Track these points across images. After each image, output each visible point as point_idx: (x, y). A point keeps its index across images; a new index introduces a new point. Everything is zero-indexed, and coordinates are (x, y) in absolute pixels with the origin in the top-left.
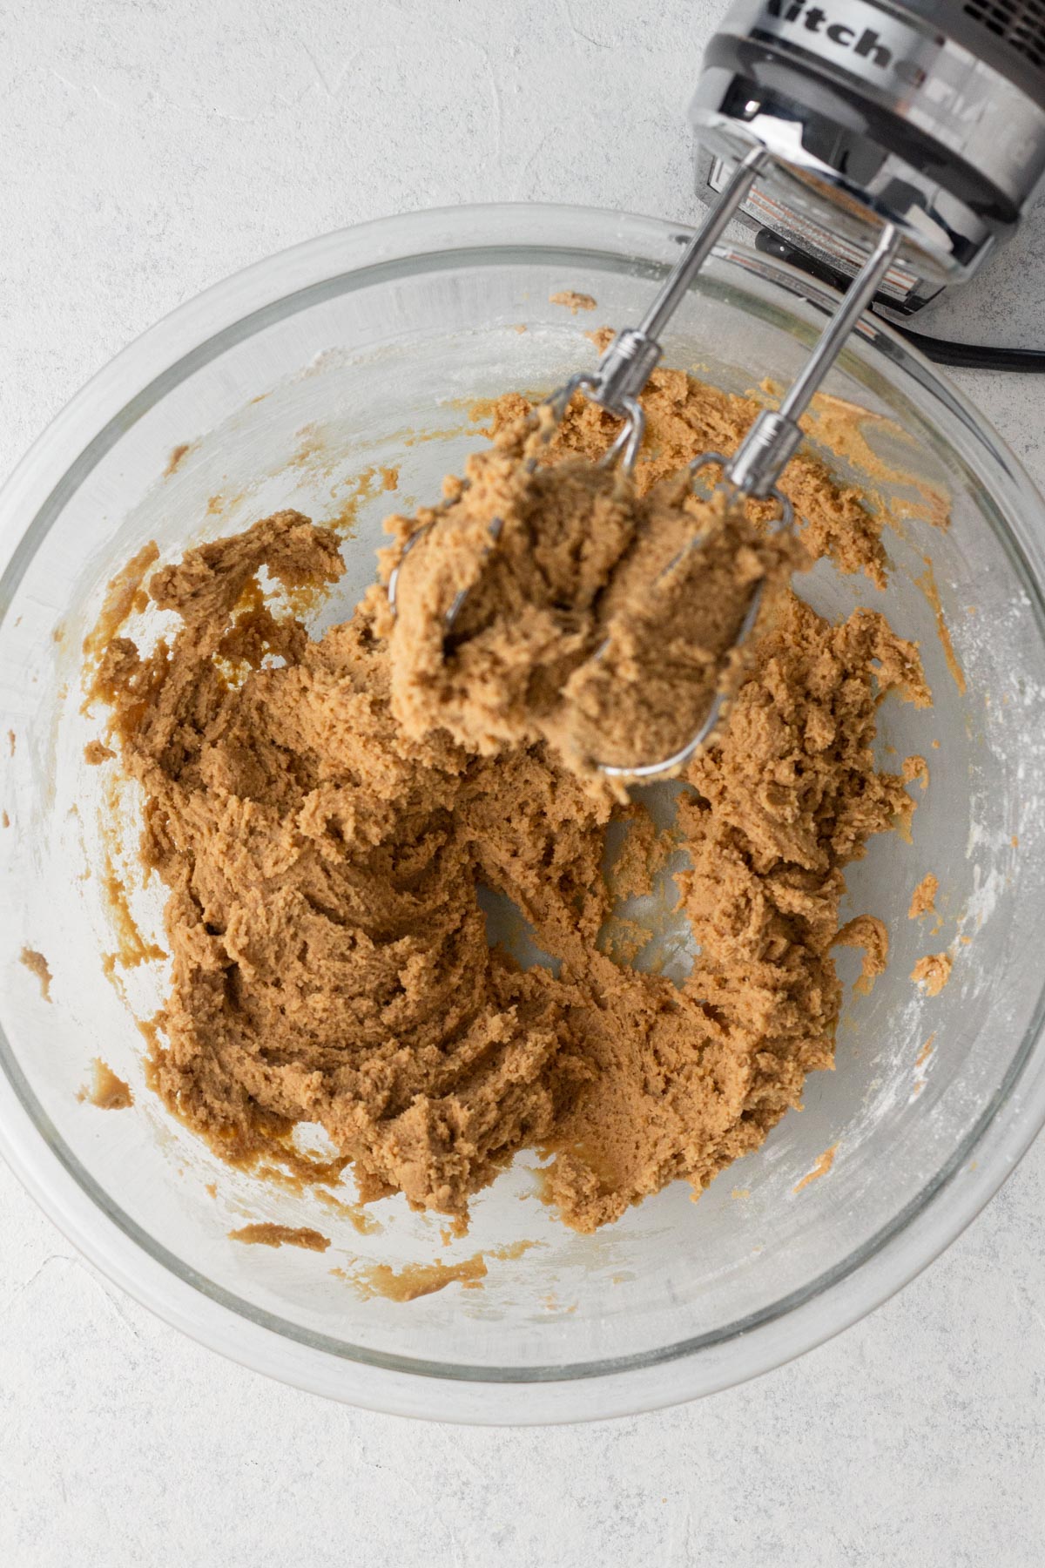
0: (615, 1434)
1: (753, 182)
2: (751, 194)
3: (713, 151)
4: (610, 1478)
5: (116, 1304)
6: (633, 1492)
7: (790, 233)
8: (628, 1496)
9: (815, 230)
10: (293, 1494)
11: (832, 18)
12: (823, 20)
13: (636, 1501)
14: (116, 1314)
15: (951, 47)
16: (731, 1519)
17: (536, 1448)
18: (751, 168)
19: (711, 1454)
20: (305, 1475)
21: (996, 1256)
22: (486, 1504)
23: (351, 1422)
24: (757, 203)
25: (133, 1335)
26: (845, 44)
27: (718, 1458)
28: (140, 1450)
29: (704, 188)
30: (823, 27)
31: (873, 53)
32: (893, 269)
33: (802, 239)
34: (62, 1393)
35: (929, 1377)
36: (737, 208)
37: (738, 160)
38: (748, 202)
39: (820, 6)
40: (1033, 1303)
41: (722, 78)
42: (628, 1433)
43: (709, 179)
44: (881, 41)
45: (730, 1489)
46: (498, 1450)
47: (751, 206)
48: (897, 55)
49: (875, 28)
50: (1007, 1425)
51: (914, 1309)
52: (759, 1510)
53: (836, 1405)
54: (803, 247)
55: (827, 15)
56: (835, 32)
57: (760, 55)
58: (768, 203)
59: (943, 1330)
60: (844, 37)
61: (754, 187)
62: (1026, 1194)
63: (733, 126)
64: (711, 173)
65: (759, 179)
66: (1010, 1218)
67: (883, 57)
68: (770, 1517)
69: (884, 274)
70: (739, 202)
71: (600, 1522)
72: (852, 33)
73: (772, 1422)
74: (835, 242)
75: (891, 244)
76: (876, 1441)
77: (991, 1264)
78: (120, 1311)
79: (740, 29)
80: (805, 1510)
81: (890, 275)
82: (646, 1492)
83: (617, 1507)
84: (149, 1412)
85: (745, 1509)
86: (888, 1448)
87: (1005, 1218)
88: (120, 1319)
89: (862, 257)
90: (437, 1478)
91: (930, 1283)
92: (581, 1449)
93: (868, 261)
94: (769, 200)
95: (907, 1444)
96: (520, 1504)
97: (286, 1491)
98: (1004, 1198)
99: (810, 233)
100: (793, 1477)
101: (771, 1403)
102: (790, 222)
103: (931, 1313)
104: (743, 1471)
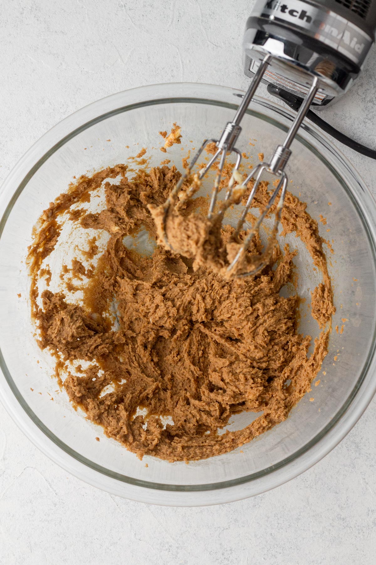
0: (222, 529)
1: (267, 67)
2: (266, 72)
3: (251, 57)
4: (221, 544)
5: (49, 484)
6: (229, 549)
7: (279, 85)
8: (227, 551)
9: (289, 82)
10: (110, 550)
11: (290, 8)
12: (287, 8)
13: (229, 552)
14: (49, 487)
15: (332, 14)
16: (263, 559)
17: (195, 534)
18: (266, 62)
19: (256, 536)
20: (115, 543)
21: (354, 467)
22: (178, 553)
23: (131, 525)
25: (55, 495)
26: (296, 16)
27: (258, 537)
28: (58, 534)
29: (248, 72)
30: (287, 11)
31: (305, 18)
32: (317, 93)
34: (30, 515)
35: (331, 510)
37: (261, 60)
38: (265, 75)
39: (285, 4)
40: (367, 484)
41: (253, 32)
42: (227, 529)
43: (250, 68)
44: (308, 14)
45: (262, 548)
46: (182, 534)
48: (313, 18)
49: (305, 9)
50: (358, 526)
51: (326, 486)
52: (272, 555)
53: (299, 519)
54: (284, 89)
55: (288, 7)
56: (291, 12)
57: (265, 22)
59: (336, 493)
60: (295, 14)
61: (267, 69)
62: (365, 446)
63: (258, 47)
64: (250, 66)
65: (269, 66)
66: (360, 454)
67: (309, 19)
68: (276, 558)
71: (217, 560)
72: (297, 12)
73: (277, 525)
75: (317, 84)
76: (313, 531)
77: (353, 470)
78: (50, 486)
79: (258, 14)
80: (288, 555)
82: (233, 549)
83: (223, 554)
84: (61, 521)
85: (268, 555)
86: (317, 534)
87: (357, 454)
88: (51, 489)
89: (307, 91)
90: (161, 544)
91: (331, 476)
92: (211, 534)
93: (309, 91)
94: (271, 73)
95: (324, 532)
96: (189, 553)
97: (108, 549)
98: (358, 447)
99: (287, 83)
100: (284, 544)
101: (276, 518)
102: (279, 80)
103: (332, 487)
104: (267, 542)
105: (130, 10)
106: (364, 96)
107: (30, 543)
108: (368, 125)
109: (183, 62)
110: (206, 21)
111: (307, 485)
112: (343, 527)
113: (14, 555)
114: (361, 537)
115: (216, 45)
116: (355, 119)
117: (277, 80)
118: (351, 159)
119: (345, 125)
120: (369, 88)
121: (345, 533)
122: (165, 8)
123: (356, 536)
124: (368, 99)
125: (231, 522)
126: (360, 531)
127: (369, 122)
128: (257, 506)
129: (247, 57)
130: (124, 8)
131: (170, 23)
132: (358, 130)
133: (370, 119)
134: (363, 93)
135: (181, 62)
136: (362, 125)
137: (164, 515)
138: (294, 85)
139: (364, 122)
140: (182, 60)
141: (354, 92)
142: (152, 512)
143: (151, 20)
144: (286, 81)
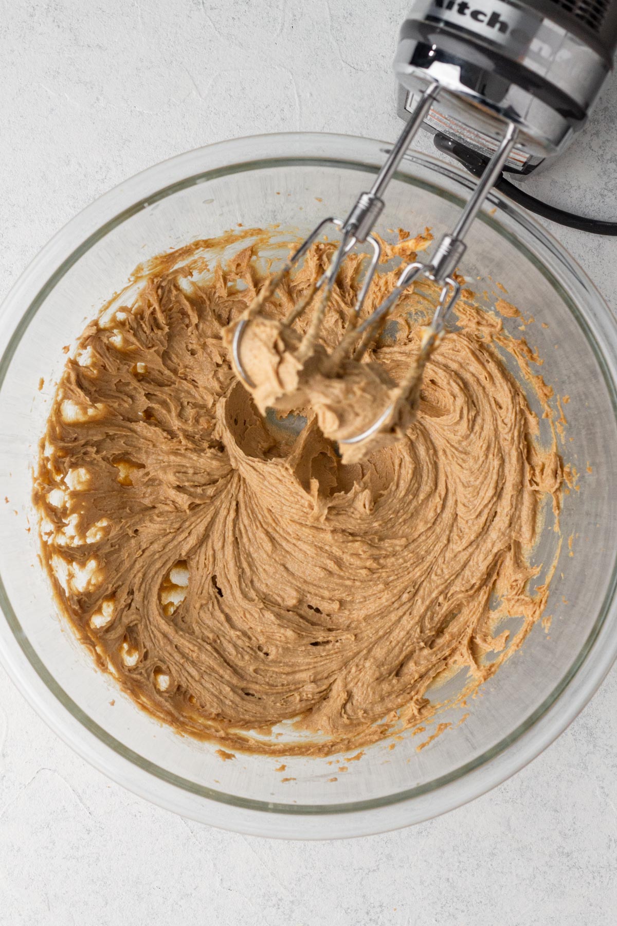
0: (367, 871)
1: (431, 104)
2: (430, 112)
3: (408, 88)
4: (364, 896)
5: (79, 796)
6: (377, 904)
7: (454, 135)
8: (374, 907)
9: (469, 131)
10: (181, 906)
11: (473, 6)
12: (468, 8)
13: (379, 910)
14: (78, 801)
16: (434, 920)
17: (321, 879)
18: (430, 96)
19: (422, 883)
20: (188, 895)
21: (585, 768)
22: (292, 912)
23: (215, 865)
24: (434, 117)
25: (88, 814)
26: (482, 21)
27: (426, 885)
28: (93, 880)
29: (403, 110)
30: (468, 12)
32: (514, 150)
33: (460, 138)
34: (47, 848)
35: (548, 839)
36: (422, 121)
37: (423, 92)
38: (429, 117)
40: (607, 795)
41: (410, 45)
42: (374, 871)
43: (405, 105)
44: (502, 19)
45: (433, 903)
46: (299, 880)
47: (430, 120)
49: (498, 11)
50: (593, 866)
51: (539, 799)
52: (450, 915)
53: (494, 855)
54: (461, 142)
55: (470, 5)
56: (475, 15)
57: (433, 30)
58: (440, 117)
59: (556, 811)
60: (481, 17)
61: (432, 107)
62: (604, 732)
63: (420, 72)
64: (406, 102)
65: (435, 102)
66: (595, 746)
67: (503, 28)
68: (456, 919)
69: (509, 154)
70: (424, 117)
72: (485, 15)
73: (458, 864)
74: (480, 138)
75: (512, 136)
76: (517, 875)
77: (584, 773)
78: (81, 800)
79: (419, 16)
80: (476, 915)
81: (512, 155)
82: (384, 905)
83: (368, 913)
84: (98, 859)
85: (442, 914)
86: (524, 879)
87: (591, 747)
88: (81, 805)
89: (496, 145)
90: (264, 896)
91: (548, 783)
92: (347, 880)
93: (499, 147)
94: (441, 115)
95: (535, 877)
96: (312, 911)
97: (177, 904)
98: (591, 734)
99: (465, 133)
100: (469, 896)
101: (457, 853)
102: (453, 127)
103: (549, 801)
104: (440, 893)
105: (211, 9)
106: (601, 152)
107: (46, 894)
108: (607, 200)
109: (299, 96)
110: (339, 28)
111: (508, 798)
112: (568, 868)
113: (20, 915)
114: (598, 884)
115: (356, 67)
116: (586, 191)
117: (451, 128)
118: (579, 255)
119: (569, 200)
120: (609, 139)
121: (571, 877)
122: (270, 6)
123: (589, 883)
124: (609, 157)
125: (380, 859)
126: (596, 874)
127: (610, 194)
128: (424, 833)
129: (401, 88)
130: (201, 7)
131: (278, 31)
132: (592, 209)
133: (611, 191)
134: (600, 147)
135: (296, 96)
136: (597, 200)
137: (270, 848)
138: (477, 136)
139: (602, 195)
140: (298, 93)
141: (584, 145)
142: (249, 844)
143: (247, 26)
144: (464, 129)
